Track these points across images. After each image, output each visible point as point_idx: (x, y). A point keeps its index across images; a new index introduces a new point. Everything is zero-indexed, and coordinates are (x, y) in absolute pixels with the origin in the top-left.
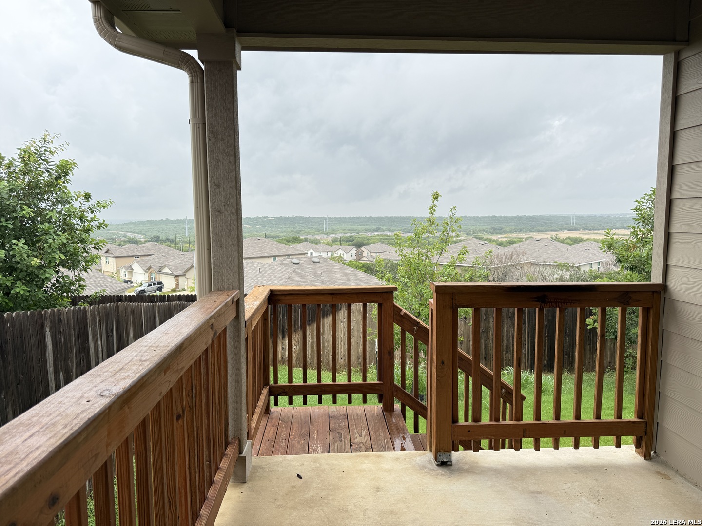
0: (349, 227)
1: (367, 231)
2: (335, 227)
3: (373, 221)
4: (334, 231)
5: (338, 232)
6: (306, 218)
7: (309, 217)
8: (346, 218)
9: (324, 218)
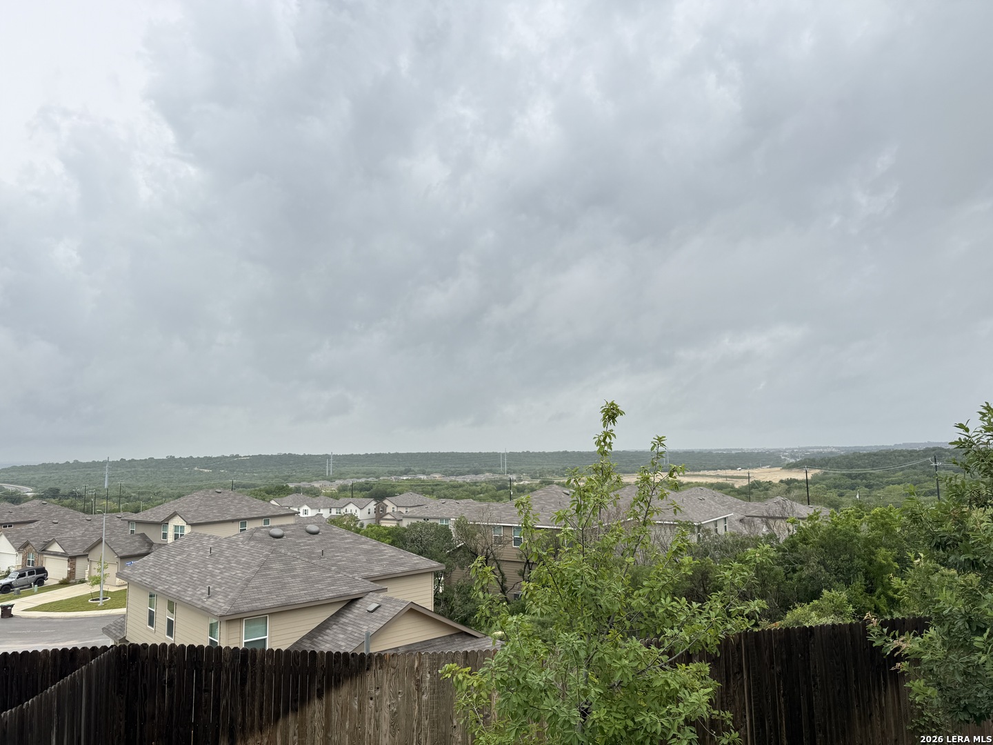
0: (365, 469)
1: (391, 473)
2: (343, 469)
3: (400, 460)
4: (341, 476)
5: (348, 476)
6: (298, 457)
7: (304, 455)
8: (360, 455)
9: (327, 457)
